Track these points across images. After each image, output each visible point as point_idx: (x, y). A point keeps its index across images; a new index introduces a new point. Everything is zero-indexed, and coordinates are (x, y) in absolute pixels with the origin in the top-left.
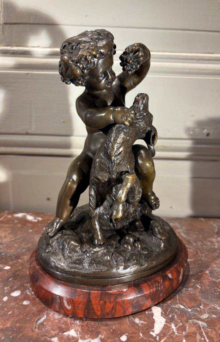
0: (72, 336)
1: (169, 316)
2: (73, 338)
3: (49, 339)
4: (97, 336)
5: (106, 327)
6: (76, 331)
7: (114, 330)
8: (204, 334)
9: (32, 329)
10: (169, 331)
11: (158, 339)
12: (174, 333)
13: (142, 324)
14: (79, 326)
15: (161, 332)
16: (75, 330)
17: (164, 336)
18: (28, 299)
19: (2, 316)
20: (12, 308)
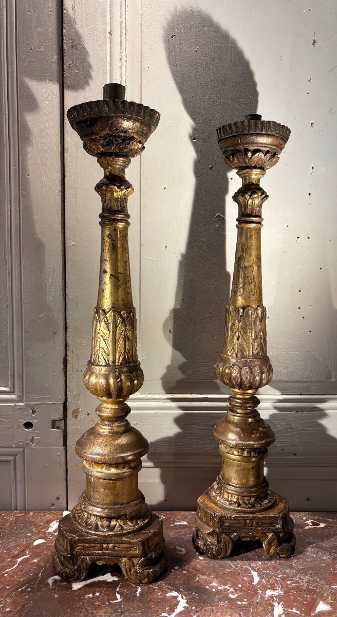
1: (261, 576)
2: (216, 586)
3: (204, 587)
4: (227, 585)
5: (230, 581)
6: (216, 583)
7: (234, 582)
8: (279, 584)
9: (194, 583)
10: (262, 582)
11: (256, 585)
12: (264, 583)
13: (248, 580)
14: (216, 581)
17: (259, 584)
18: (185, 570)
19: (176, 578)
20: (179, 575)
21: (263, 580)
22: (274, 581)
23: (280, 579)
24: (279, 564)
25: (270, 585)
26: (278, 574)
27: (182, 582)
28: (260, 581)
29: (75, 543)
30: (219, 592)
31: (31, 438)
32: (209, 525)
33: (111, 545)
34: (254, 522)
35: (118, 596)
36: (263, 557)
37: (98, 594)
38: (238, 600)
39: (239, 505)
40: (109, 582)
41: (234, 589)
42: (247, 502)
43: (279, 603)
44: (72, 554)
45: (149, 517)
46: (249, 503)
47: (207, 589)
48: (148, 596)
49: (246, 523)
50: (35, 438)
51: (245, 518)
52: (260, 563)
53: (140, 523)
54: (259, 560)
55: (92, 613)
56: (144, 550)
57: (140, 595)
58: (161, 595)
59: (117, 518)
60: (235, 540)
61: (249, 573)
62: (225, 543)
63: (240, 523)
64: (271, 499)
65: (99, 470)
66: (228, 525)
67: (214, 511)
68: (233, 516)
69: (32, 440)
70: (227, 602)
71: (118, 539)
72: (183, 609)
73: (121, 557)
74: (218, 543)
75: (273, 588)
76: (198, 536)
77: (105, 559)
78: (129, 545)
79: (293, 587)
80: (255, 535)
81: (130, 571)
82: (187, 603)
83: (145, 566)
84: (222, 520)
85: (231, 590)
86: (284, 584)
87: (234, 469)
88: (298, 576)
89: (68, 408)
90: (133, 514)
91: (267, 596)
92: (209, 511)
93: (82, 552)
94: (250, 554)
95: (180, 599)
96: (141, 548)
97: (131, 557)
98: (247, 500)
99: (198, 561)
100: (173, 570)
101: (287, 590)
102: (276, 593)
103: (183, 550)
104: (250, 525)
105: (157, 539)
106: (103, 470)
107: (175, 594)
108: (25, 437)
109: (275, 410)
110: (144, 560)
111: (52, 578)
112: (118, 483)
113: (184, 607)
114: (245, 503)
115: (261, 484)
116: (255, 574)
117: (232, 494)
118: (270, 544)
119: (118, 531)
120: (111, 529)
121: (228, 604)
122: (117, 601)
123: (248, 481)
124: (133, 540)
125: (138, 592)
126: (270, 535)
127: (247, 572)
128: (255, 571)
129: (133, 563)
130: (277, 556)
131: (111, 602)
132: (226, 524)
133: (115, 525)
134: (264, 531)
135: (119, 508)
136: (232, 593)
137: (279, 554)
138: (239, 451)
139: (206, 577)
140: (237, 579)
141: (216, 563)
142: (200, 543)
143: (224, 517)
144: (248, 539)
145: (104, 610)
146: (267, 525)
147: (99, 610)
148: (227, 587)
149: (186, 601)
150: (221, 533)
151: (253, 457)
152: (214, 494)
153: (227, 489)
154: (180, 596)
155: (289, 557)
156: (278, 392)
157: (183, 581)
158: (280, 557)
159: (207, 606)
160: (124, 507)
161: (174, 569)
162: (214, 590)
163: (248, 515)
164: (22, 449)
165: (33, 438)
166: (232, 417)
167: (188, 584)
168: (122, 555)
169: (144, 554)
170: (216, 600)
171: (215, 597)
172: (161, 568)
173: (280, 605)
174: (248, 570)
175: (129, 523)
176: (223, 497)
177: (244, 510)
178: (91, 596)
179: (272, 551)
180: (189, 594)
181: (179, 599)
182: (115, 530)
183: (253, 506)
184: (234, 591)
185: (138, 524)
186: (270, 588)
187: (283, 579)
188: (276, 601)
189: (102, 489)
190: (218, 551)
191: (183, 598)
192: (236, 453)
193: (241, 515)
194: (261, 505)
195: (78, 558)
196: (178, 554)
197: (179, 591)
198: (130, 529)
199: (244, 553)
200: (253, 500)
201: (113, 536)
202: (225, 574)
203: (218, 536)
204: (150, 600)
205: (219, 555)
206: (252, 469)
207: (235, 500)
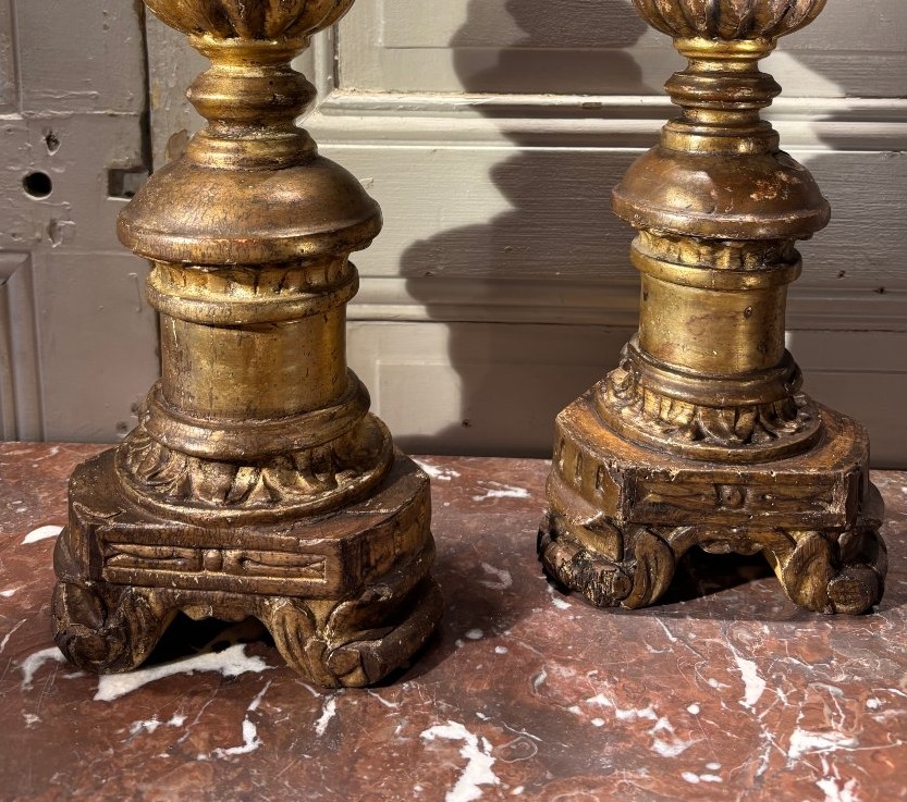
0: (603, 706)
1: (771, 675)
2: (606, 707)
3: (564, 709)
4: (647, 706)
5: (658, 691)
6: (608, 697)
7: (673, 697)
8: (838, 707)
9: (529, 694)
10: (773, 700)
11: (754, 711)
12: (783, 704)
13: (724, 688)
14: (610, 689)
15: (759, 701)
16: (605, 695)
17: (765, 707)
18: (502, 644)
19: (467, 672)
20: (479, 659)
21: (780, 692)
22: (818, 698)
23: (840, 691)
24: (833, 634)
25: (804, 710)
26: (833, 672)
27: (485, 687)
28: (767, 698)
29: (106, 543)
30: (618, 731)
31: (47, 224)
32: (589, 498)
33: (231, 555)
34: (750, 493)
35: (249, 730)
36: (776, 609)
37: (178, 721)
38: (689, 767)
39: (698, 436)
40: (231, 678)
41: (672, 723)
42: (725, 425)
43: (841, 785)
44: (100, 581)
45: (382, 465)
46: (733, 431)
47: (574, 717)
48: (358, 734)
49: (719, 494)
50: (61, 224)
51: (717, 480)
52: (766, 629)
53: (344, 482)
54: (762, 619)
55: (139, 793)
56: (346, 572)
57: (328, 729)
58: (404, 733)
59: (258, 462)
60: (680, 549)
61: (727, 664)
62: (645, 558)
63: (699, 495)
64: (807, 419)
65: (192, 290)
66: (658, 499)
67: (610, 454)
68: (675, 472)
69: (52, 230)
70: (643, 773)
71: (256, 534)
72: (477, 793)
73: (268, 595)
74: (620, 558)
75: (816, 725)
76: (554, 535)
77: (210, 602)
78: (293, 557)
79: (890, 720)
80: (751, 535)
81: (301, 643)
82: (494, 768)
83: (356, 627)
84: (635, 483)
85: (663, 724)
86: (854, 707)
87: (684, 314)
88: (902, 683)
89: (155, 130)
90: (321, 451)
91: (794, 753)
92: (593, 454)
93: (130, 574)
94: (732, 597)
95: (470, 751)
96: (336, 566)
97: (302, 598)
98: (727, 419)
99: (550, 612)
100: (460, 643)
101: (870, 734)
102: (827, 743)
103: (506, 576)
104: (734, 501)
105: (405, 540)
106: (206, 292)
107: (455, 730)
108: (30, 220)
109: (824, 147)
110: (352, 608)
111: (42, 653)
112: (259, 340)
113: (483, 786)
114: (717, 430)
115: (775, 368)
116: (748, 669)
117: (674, 398)
118: (801, 568)
119: (258, 507)
120: (231, 497)
121: (650, 782)
122: (239, 750)
123: (730, 355)
124: (309, 537)
125: (324, 721)
126: (803, 538)
127: (720, 657)
128: (747, 656)
129: (311, 616)
130: (824, 607)
131: (219, 751)
132: (650, 497)
133: (251, 487)
134: (784, 525)
135: (264, 428)
136: (665, 736)
137: (830, 602)
138: (703, 250)
139: (573, 672)
140: (684, 686)
141: (610, 624)
142: (561, 555)
143: (645, 473)
144: (727, 548)
145: (185, 783)
146: (794, 506)
147: (167, 782)
148: (647, 713)
149: (491, 761)
150: (633, 525)
151: (752, 273)
152: (614, 399)
153: (657, 381)
154: (472, 740)
155: (865, 612)
156: (833, 89)
157: (490, 684)
158: (835, 612)
159: (570, 786)
160: (283, 427)
161: (467, 640)
162: (598, 723)
163: (727, 469)
164: (22, 258)
165: (53, 224)
166: (679, 138)
167: (508, 695)
168: (272, 590)
169: (349, 587)
170: (607, 763)
171: (601, 748)
172: (413, 637)
173: (846, 794)
174: (724, 652)
175: (302, 481)
176: (642, 410)
177: (715, 453)
178: (152, 725)
179: (808, 590)
180: (507, 733)
181: (466, 752)
182: (248, 503)
183: (747, 440)
184: (671, 729)
185: (333, 484)
186: (805, 724)
187: (850, 690)
188: (831, 773)
189: (204, 362)
190: (619, 584)
191: (481, 747)
192: (689, 258)
193: (705, 469)
194: (774, 436)
195: (119, 591)
196: (484, 587)
197: (470, 722)
198: (301, 502)
199: (710, 592)
200: (745, 420)
201: (235, 522)
202: (640, 662)
203: (621, 536)
204: (362, 753)
205: (623, 599)
206: (747, 316)
207: (683, 419)
